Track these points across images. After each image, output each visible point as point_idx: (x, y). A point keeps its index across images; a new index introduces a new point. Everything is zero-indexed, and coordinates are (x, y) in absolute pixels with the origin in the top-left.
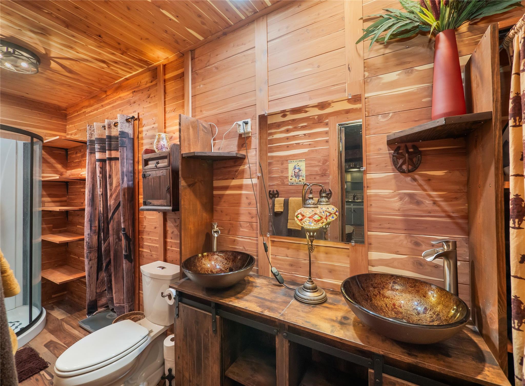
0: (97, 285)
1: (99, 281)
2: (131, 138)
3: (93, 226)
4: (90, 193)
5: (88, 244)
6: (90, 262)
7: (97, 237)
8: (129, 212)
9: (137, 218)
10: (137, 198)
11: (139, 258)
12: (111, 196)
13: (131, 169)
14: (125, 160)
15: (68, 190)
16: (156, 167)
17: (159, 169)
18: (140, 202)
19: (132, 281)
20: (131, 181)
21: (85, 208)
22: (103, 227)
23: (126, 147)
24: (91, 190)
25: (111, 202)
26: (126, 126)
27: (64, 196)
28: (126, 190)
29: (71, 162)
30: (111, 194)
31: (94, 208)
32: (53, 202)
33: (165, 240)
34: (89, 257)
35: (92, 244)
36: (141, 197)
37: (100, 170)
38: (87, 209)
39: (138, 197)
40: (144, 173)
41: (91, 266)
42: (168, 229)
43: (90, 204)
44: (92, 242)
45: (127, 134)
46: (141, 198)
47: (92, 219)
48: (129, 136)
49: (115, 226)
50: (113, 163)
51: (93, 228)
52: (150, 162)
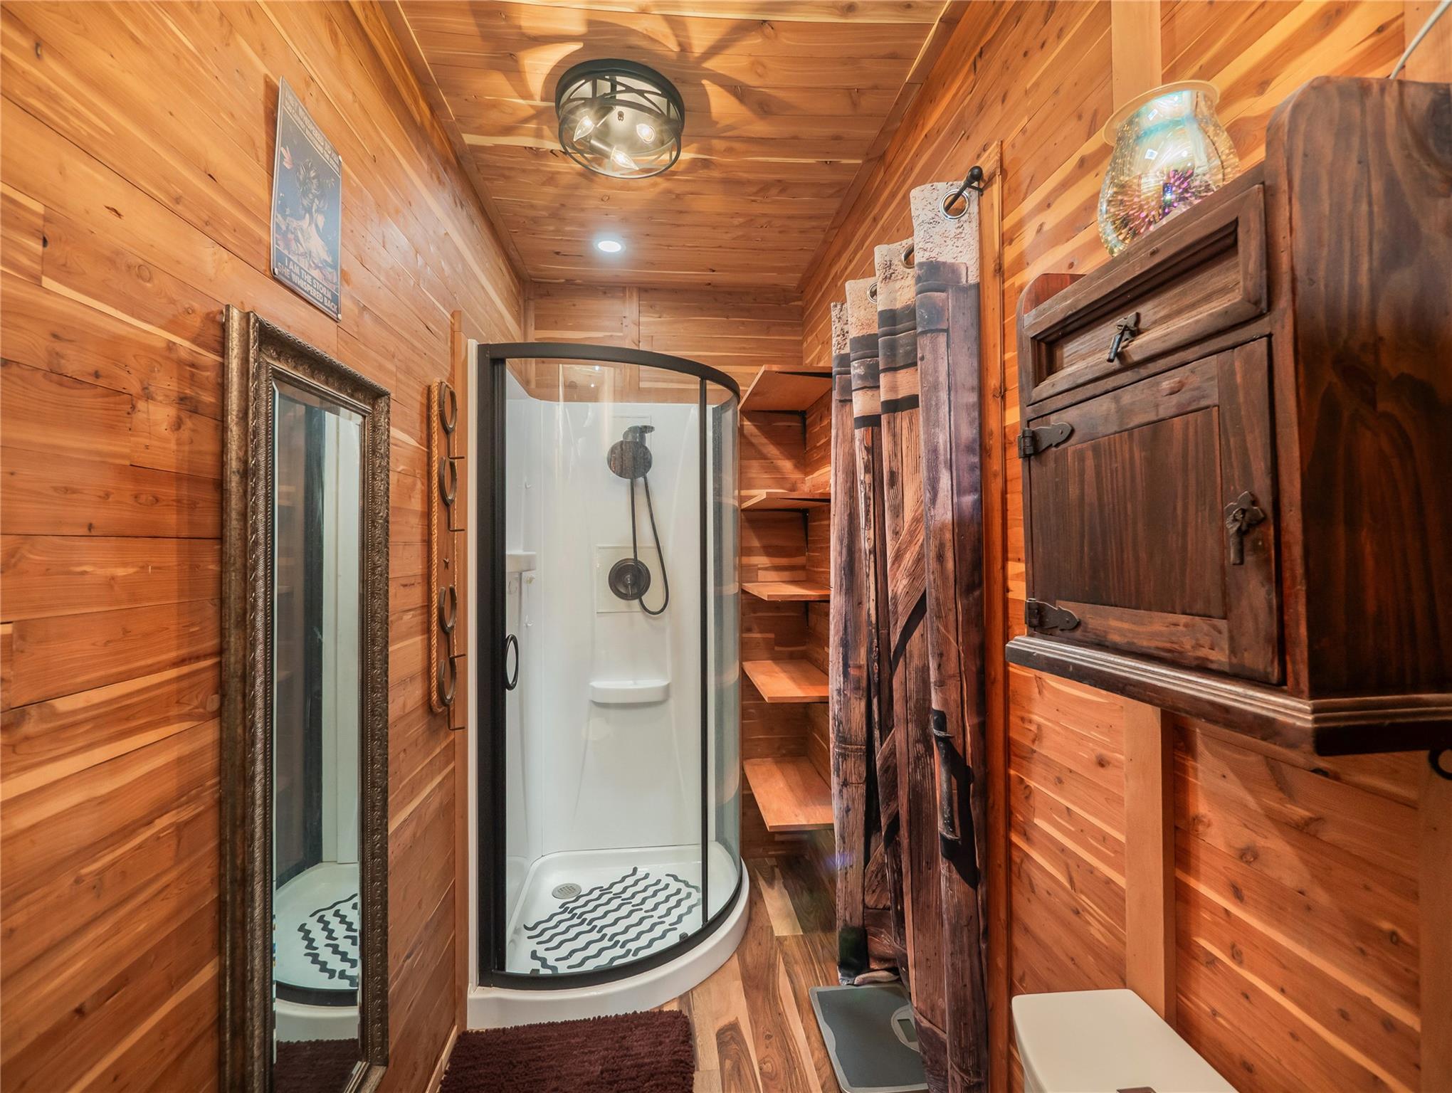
0: (866, 880)
1: (872, 867)
2: (965, 289)
3: (851, 663)
4: (842, 544)
5: (839, 725)
6: (845, 791)
7: (863, 704)
8: (960, 639)
9: (1000, 677)
10: (998, 575)
11: (1009, 883)
12: (898, 557)
13: (968, 432)
14: (944, 395)
15: (807, 535)
16: (1116, 364)
17: (1143, 372)
18: (1010, 595)
19: (978, 977)
20: (970, 492)
21: (829, 596)
22: (879, 677)
23: (947, 331)
24: (846, 536)
25: (899, 585)
26: (944, 235)
27: (798, 552)
28: (948, 536)
29: (811, 450)
30: (899, 550)
31: (855, 599)
32: (777, 568)
33: (1180, 874)
34: (841, 773)
35: (850, 730)
36: (1017, 568)
37: (866, 458)
38: (837, 602)
39: (1004, 568)
40: (1033, 427)
41: (848, 806)
42: (1202, 806)
43: (841, 586)
44: (849, 721)
45: (953, 269)
46: (1018, 576)
47: (849, 638)
48: (959, 278)
49: (911, 685)
50: (903, 419)
51: (852, 671)
52: (1071, 349)
